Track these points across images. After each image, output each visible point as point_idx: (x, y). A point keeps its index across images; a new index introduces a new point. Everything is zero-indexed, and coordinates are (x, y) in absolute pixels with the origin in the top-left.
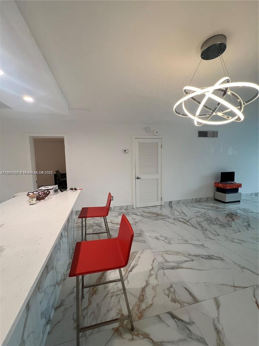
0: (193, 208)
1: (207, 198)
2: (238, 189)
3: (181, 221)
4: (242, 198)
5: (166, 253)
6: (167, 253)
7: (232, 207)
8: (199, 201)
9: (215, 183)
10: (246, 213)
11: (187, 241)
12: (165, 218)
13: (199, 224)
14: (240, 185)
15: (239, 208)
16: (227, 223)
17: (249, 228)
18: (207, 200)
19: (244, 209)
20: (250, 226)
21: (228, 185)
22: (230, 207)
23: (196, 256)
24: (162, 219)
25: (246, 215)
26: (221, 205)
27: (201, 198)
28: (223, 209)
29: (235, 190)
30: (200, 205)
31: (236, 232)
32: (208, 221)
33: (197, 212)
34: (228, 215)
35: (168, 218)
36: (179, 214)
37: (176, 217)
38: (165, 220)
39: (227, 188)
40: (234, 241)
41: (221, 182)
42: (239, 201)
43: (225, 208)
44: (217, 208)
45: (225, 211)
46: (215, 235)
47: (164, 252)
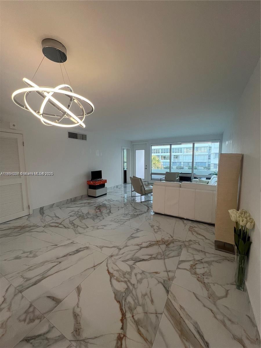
0: (68, 208)
1: (82, 196)
2: (105, 184)
3: (52, 226)
4: (108, 191)
5: (28, 270)
6: (30, 270)
7: (101, 200)
8: (74, 200)
9: (88, 181)
10: (109, 203)
11: (57, 245)
12: (32, 229)
13: (72, 223)
14: (106, 181)
15: (106, 199)
16: (95, 214)
17: (110, 214)
18: (82, 198)
19: (109, 200)
20: (111, 212)
21: (97, 183)
22: (99, 200)
23: (64, 256)
24: (27, 232)
25: (109, 204)
26: (93, 200)
27: (76, 198)
28: (94, 203)
29: (102, 186)
30: (75, 204)
31: (101, 220)
32: (81, 218)
33: (71, 211)
34: (97, 208)
35: (36, 228)
36: (52, 219)
37: (47, 224)
38: (32, 231)
39: (97, 185)
40: (98, 228)
41: (92, 179)
42: (106, 194)
43: (96, 202)
44: (89, 203)
45: (95, 205)
46: (84, 229)
47: (26, 270)
